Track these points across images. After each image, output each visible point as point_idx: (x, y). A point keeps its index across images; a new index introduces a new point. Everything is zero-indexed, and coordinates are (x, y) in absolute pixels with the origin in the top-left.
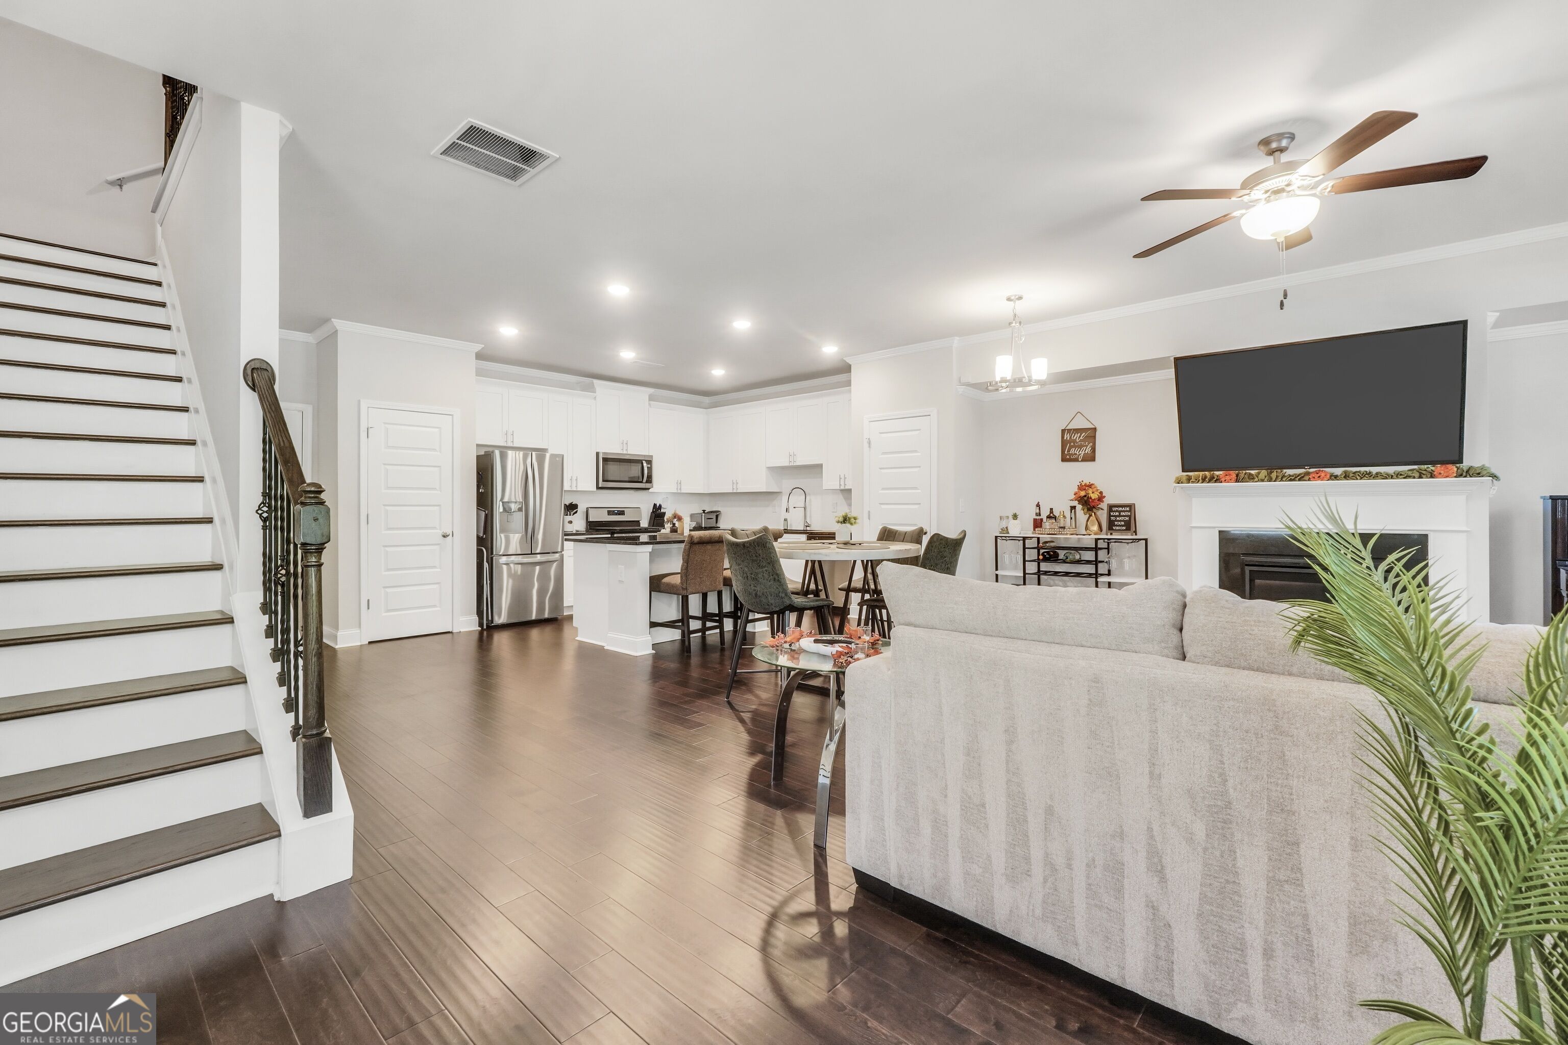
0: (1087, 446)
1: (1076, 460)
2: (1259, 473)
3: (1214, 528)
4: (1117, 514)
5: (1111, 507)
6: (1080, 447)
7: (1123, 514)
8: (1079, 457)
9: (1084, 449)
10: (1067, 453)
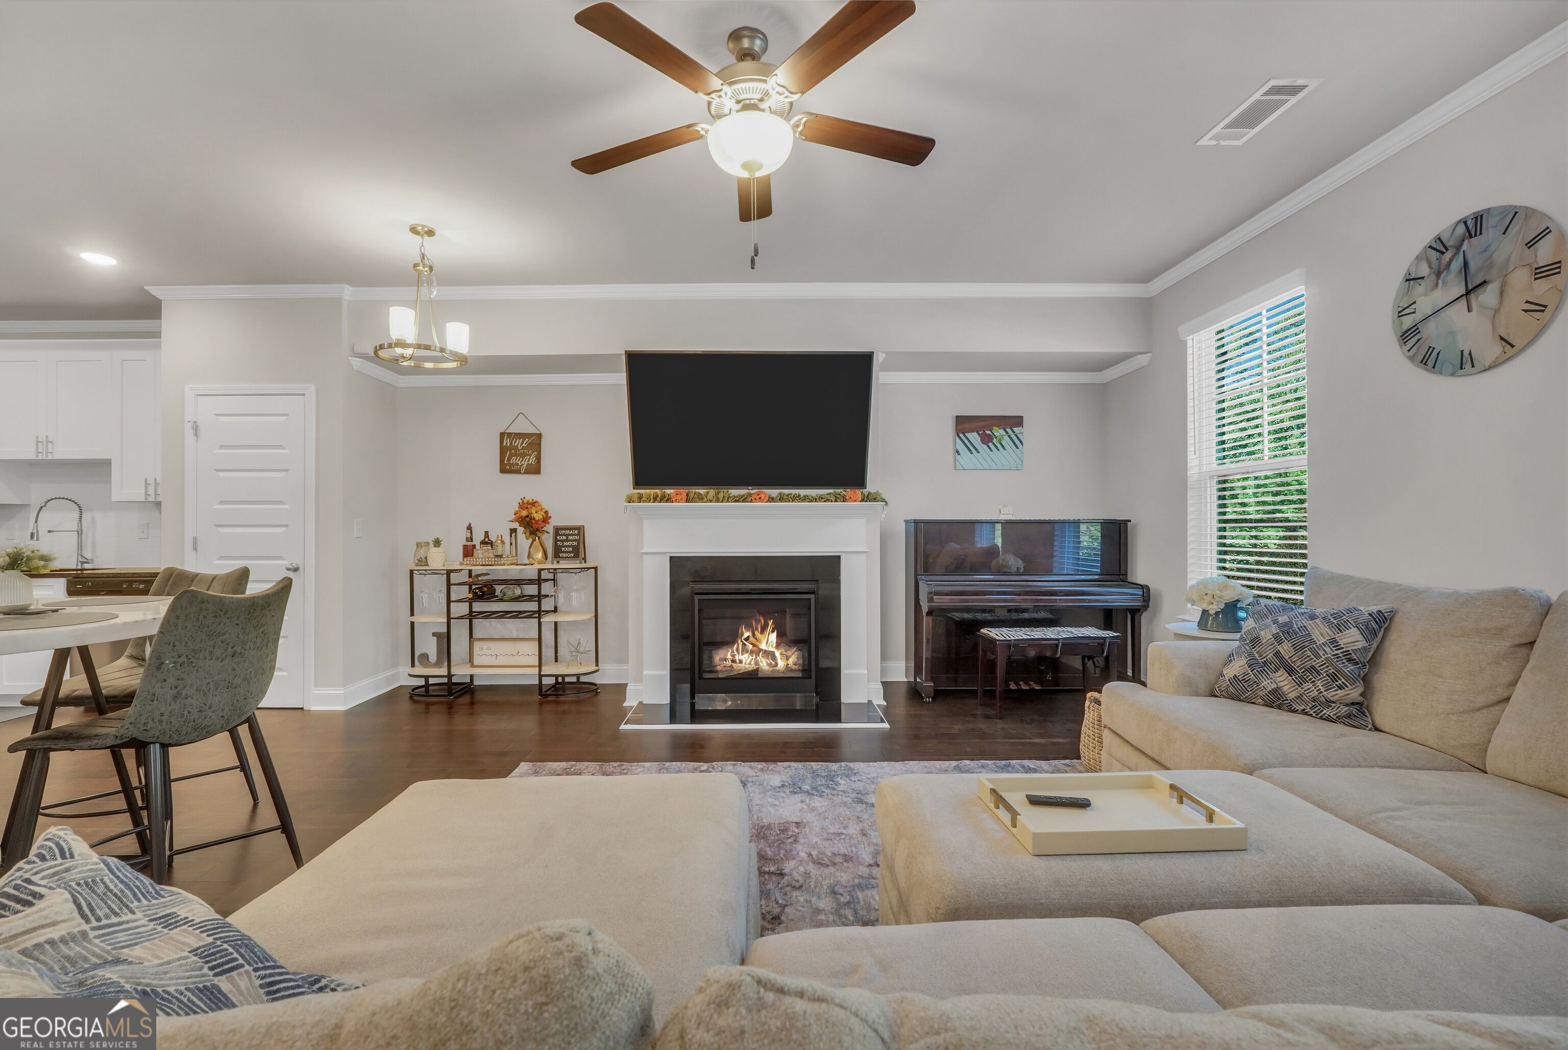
0: (530, 455)
1: (518, 472)
2: (708, 493)
3: (666, 553)
4: (564, 538)
5: (557, 530)
6: (523, 456)
7: (570, 538)
8: (520, 468)
9: (527, 458)
10: (505, 461)
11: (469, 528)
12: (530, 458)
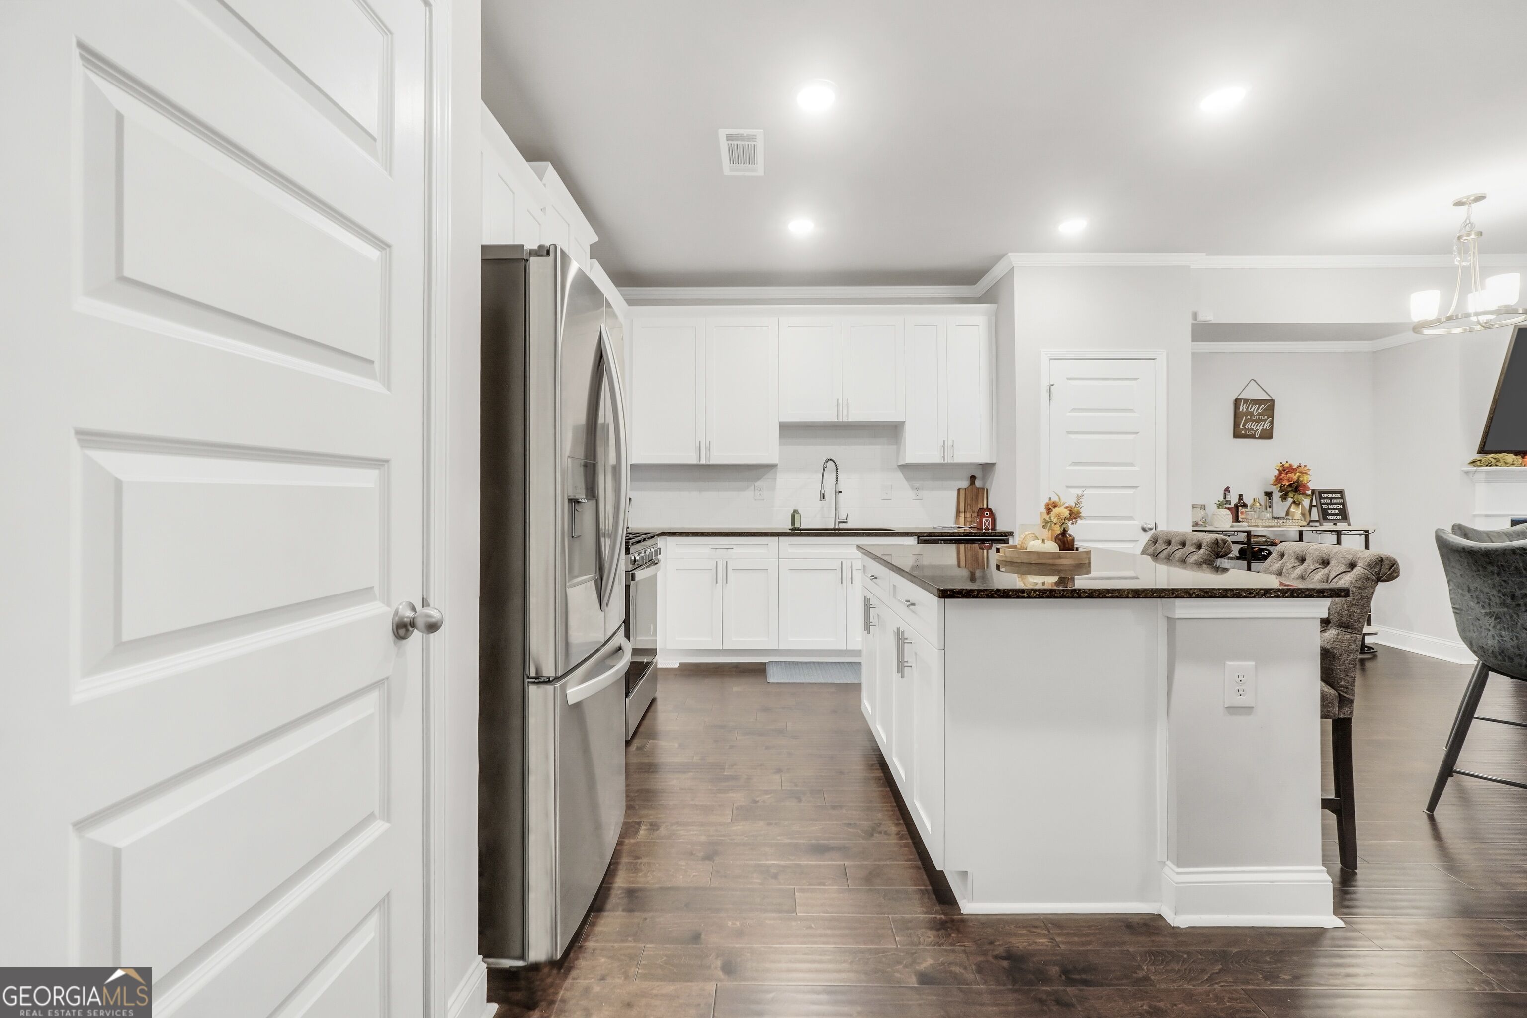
0: (1265, 421)
1: (1252, 437)
4: (1328, 501)
5: (1316, 494)
6: (1258, 421)
7: (1334, 501)
8: (1255, 433)
9: (1261, 424)
10: (1241, 427)
11: (1227, 490)
12: (1265, 423)
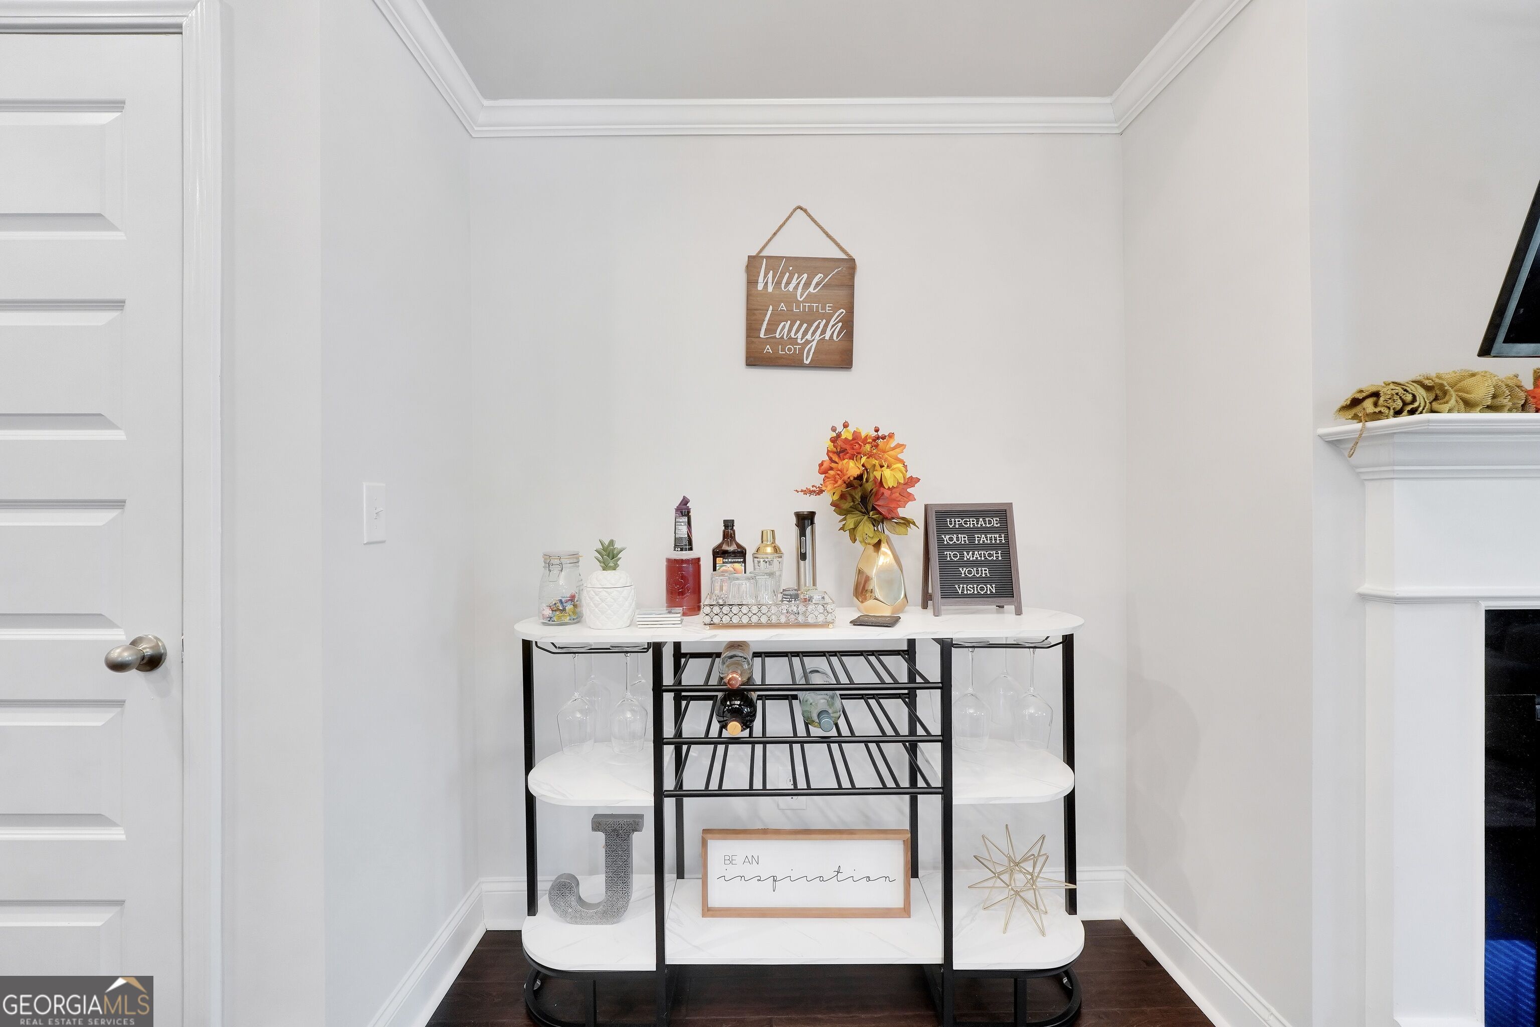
0: (828, 317)
1: (794, 363)
4: (963, 538)
5: (935, 519)
6: (808, 318)
7: (981, 539)
8: (802, 350)
9: (818, 327)
10: (762, 335)
11: (684, 510)
12: (826, 326)
